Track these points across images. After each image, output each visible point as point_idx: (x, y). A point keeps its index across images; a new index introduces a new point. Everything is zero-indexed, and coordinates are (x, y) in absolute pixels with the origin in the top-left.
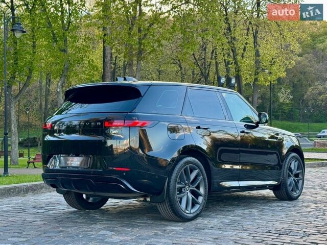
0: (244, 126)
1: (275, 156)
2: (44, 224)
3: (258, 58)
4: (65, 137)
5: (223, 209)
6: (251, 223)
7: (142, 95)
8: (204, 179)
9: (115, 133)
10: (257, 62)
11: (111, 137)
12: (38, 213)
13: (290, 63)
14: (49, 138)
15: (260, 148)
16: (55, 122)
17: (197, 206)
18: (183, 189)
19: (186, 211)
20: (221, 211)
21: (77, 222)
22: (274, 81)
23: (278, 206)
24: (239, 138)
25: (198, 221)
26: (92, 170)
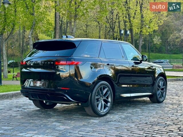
0: (134, 62)
1: (151, 78)
2: (22, 118)
3: (142, 19)
4: (33, 70)
5: (121, 109)
6: (136, 118)
7: (77, 47)
8: (111, 93)
9: (61, 69)
10: (142, 21)
11: (59, 71)
12: (19, 110)
13: (161, 22)
14: (24, 70)
15: (142, 73)
16: (27, 61)
17: (107, 108)
18: (99, 99)
19: (101, 111)
20: (120, 110)
21: (40, 117)
22: (151, 32)
23: (152, 107)
24: (131, 69)
25: (107, 116)
26: (49, 89)
